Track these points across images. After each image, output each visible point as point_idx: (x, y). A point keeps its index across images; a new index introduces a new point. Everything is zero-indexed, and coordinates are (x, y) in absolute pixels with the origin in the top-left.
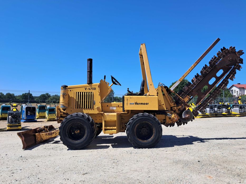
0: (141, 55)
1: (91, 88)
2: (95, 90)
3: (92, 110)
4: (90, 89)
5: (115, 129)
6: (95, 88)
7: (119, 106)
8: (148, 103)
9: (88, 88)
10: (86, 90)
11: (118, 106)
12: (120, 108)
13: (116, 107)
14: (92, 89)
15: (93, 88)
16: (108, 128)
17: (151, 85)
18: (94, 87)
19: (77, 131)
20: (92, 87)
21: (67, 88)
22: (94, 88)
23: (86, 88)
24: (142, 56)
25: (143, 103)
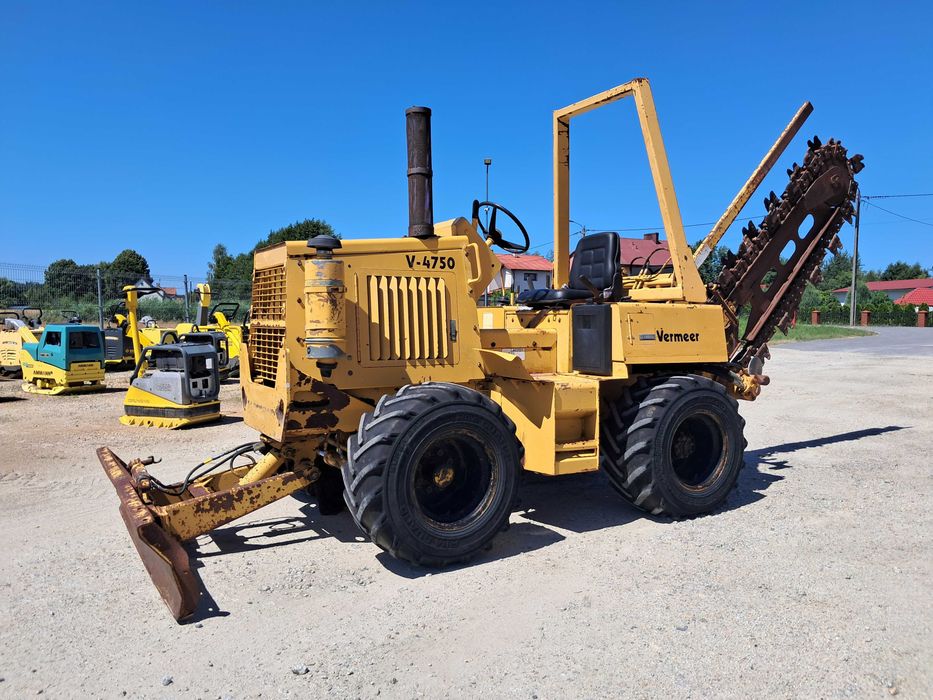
0: (564, 124)
1: (436, 259)
2: (452, 268)
3: (448, 367)
4: (432, 262)
5: (592, 451)
6: (450, 259)
7: (535, 344)
8: (697, 335)
9: (419, 257)
10: (411, 266)
11: (531, 345)
12: (542, 352)
13: (527, 349)
14: (439, 264)
15: (442, 258)
16: (568, 447)
17: (686, 258)
18: (447, 254)
19: (445, 473)
20: (439, 254)
21: (335, 251)
22: (445, 261)
23: (411, 255)
24: (567, 126)
25: (680, 335)
